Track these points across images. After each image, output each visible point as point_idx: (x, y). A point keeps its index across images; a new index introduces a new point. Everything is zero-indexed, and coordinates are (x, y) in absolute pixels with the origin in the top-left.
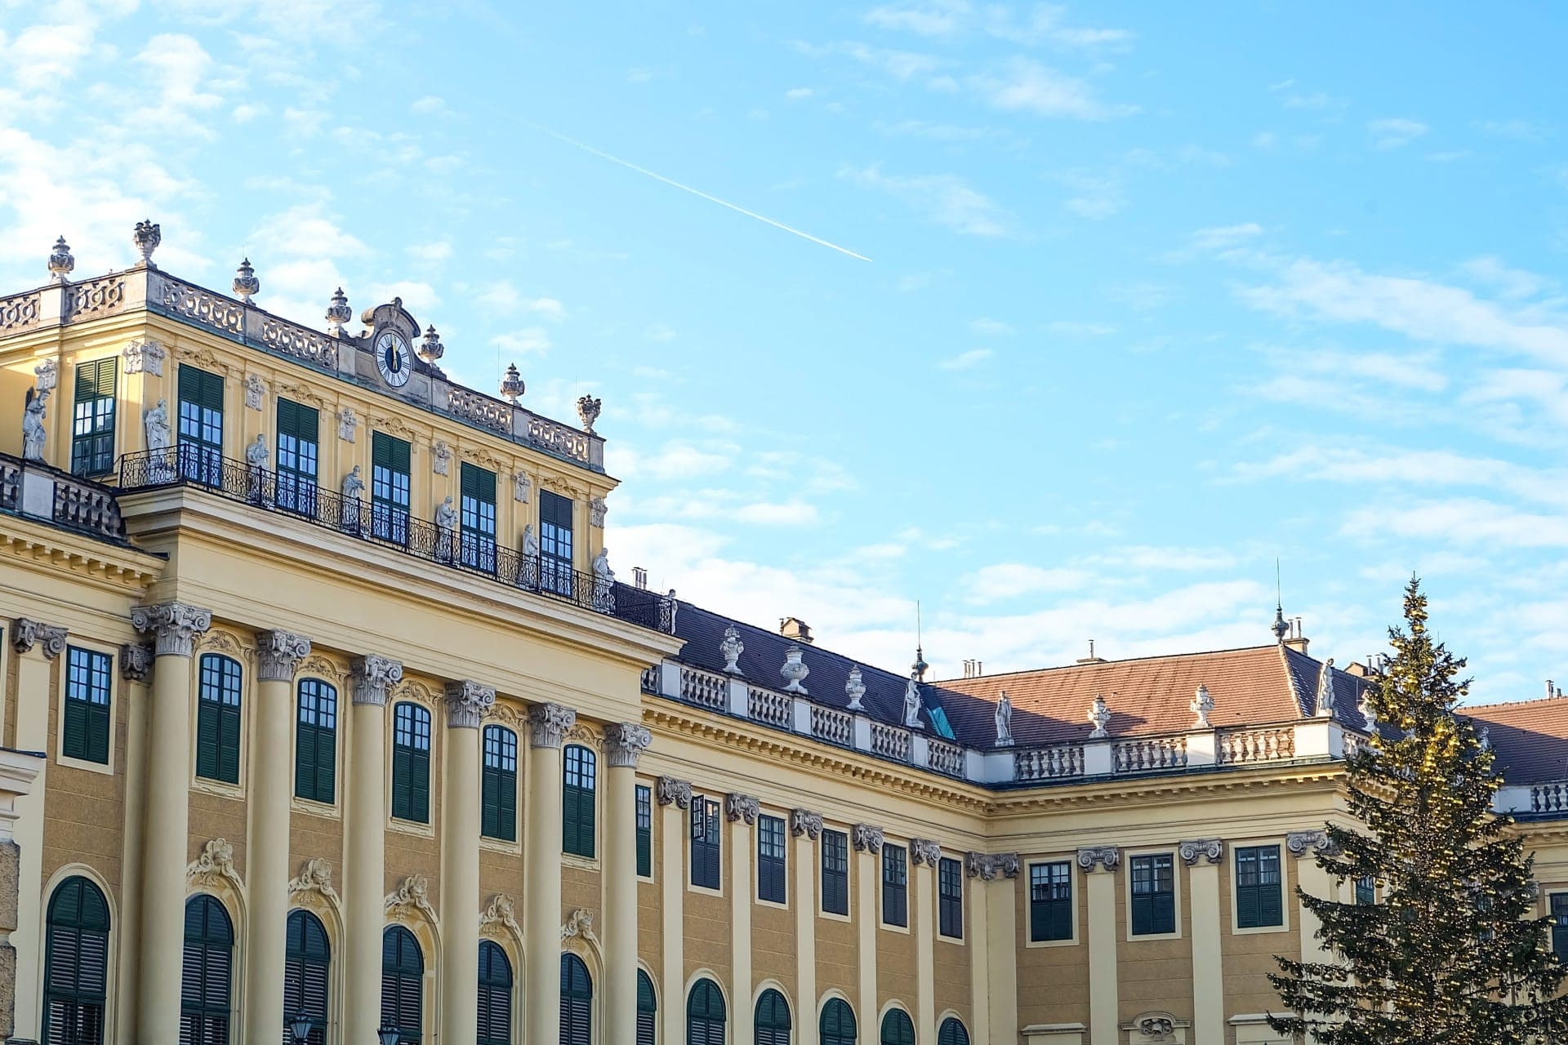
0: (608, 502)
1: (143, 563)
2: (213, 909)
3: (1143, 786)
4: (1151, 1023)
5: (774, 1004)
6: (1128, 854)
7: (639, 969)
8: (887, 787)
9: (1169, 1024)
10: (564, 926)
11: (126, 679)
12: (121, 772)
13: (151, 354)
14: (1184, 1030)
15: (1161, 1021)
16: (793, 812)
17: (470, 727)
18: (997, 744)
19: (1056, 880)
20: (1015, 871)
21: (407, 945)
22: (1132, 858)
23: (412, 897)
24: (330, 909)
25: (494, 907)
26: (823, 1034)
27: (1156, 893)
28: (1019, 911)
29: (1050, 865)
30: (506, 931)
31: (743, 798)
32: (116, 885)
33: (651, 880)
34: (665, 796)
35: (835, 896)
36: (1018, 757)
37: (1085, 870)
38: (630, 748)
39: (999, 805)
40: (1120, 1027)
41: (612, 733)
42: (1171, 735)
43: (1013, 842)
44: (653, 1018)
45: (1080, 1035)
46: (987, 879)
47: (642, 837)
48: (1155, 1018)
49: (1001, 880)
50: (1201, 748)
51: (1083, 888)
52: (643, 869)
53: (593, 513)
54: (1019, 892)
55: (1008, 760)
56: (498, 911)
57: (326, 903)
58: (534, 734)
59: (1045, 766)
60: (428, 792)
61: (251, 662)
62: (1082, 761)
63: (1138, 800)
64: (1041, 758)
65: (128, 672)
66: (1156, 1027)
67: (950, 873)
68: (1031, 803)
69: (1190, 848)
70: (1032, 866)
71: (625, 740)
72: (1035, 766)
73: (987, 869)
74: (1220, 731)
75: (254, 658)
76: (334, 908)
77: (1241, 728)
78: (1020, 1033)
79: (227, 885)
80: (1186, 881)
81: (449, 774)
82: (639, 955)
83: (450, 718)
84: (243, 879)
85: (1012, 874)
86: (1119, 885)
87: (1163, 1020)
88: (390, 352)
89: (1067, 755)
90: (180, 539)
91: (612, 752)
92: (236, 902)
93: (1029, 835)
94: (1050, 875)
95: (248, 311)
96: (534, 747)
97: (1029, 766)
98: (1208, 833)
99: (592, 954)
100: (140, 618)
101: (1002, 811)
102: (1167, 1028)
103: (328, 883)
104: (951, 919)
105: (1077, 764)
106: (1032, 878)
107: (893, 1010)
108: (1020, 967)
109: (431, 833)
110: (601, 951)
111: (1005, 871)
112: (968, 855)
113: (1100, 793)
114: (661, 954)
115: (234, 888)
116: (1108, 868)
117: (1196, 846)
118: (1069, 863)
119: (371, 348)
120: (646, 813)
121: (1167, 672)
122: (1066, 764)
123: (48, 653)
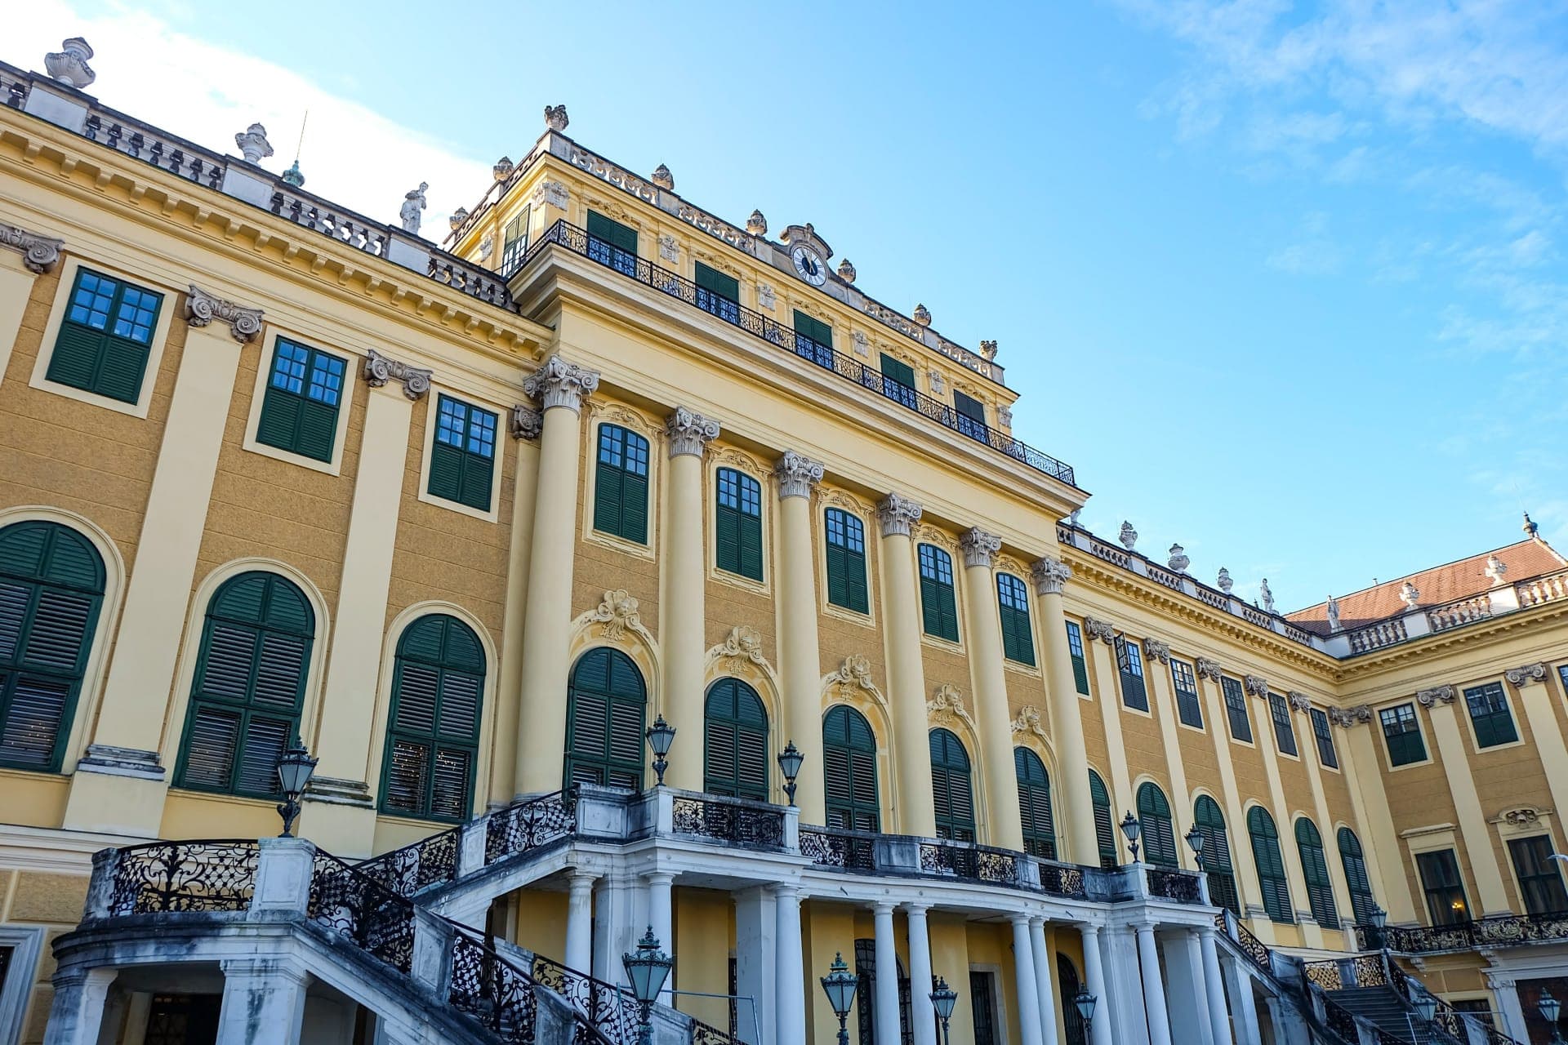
0: (1013, 409)
1: (525, 329)
2: (618, 663)
3: (1462, 635)
4: (1516, 814)
5: (1208, 807)
6: (1460, 689)
7: (1089, 770)
8: (1262, 651)
9: (1532, 813)
10: (1015, 722)
11: (516, 438)
12: (506, 521)
13: (554, 191)
14: (1547, 817)
15: (1524, 812)
16: (1197, 660)
17: (901, 534)
18: (1333, 631)
19: (1403, 719)
20: (1367, 717)
21: (855, 724)
22: (1464, 691)
23: (855, 677)
24: (764, 680)
25: (943, 694)
26: (1252, 834)
27: (1493, 714)
28: (1378, 746)
29: (1395, 709)
30: (958, 720)
31: (1156, 643)
32: (497, 631)
33: (1090, 698)
34: (1091, 632)
35: (1240, 728)
36: (1351, 638)
37: (1426, 707)
38: (1054, 578)
39: (1345, 672)
40: (1487, 821)
41: (1037, 565)
42: (1475, 596)
43: (1361, 697)
44: (1108, 812)
45: (1452, 833)
46: (1346, 727)
47: (1078, 664)
48: (1518, 810)
49: (1358, 726)
50: (1505, 600)
51: (1428, 721)
52: (1082, 687)
53: (1001, 415)
54: (1374, 733)
55: (1344, 641)
56: (947, 700)
57: (759, 674)
58: (966, 556)
59: (1374, 640)
60: (866, 586)
61: (660, 442)
62: (1404, 630)
63: (1459, 646)
64: (1369, 635)
65: (517, 431)
66: (1521, 817)
67: (1321, 722)
68: (1371, 665)
69: (1515, 673)
70: (1380, 712)
71: (1048, 571)
72: (1366, 641)
73: (1345, 719)
74: (1517, 585)
75: (664, 438)
76: (768, 678)
77: (1537, 578)
78: (1399, 837)
79: (636, 640)
80: (1518, 701)
81: (886, 575)
82: (1088, 758)
83: (883, 530)
84: (656, 636)
85: (1366, 719)
86: (1458, 713)
87: (1525, 811)
88: (805, 261)
89: (1390, 629)
90: (564, 308)
91: (1040, 583)
92: (649, 659)
93: (1373, 690)
94: (1397, 716)
95: (661, 192)
96: (967, 568)
97: (1362, 642)
98: (1529, 660)
99: (1045, 750)
100: (530, 385)
101: (1347, 676)
102: (1531, 817)
103: (758, 652)
104: (1328, 756)
105: (1400, 633)
106: (1382, 720)
107: (1300, 818)
108: (1387, 788)
109: (872, 623)
110: (1052, 745)
111: (1360, 719)
112: (1329, 709)
113: (1427, 646)
114: (1108, 759)
115: (645, 644)
116: (1445, 701)
117: (1521, 671)
118: (1411, 704)
119: (788, 252)
120: (1078, 644)
121: (1447, 574)
122: (1391, 635)
123: (408, 392)
